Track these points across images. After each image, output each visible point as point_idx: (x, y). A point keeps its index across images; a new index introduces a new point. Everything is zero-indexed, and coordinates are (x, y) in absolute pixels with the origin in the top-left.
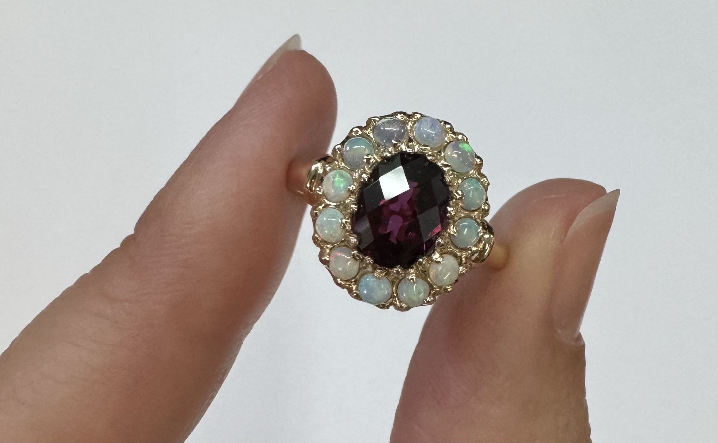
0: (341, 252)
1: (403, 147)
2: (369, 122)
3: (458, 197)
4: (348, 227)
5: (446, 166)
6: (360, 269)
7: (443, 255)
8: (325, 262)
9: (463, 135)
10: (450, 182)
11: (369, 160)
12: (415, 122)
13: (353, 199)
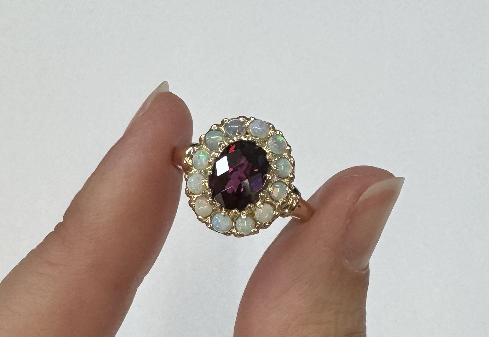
0: (202, 199)
1: (243, 137)
2: (223, 121)
3: (274, 168)
4: (207, 184)
5: (268, 149)
6: (213, 211)
7: (264, 203)
8: (191, 206)
9: (280, 132)
10: (270, 159)
11: (221, 144)
12: (251, 123)
13: (211, 168)
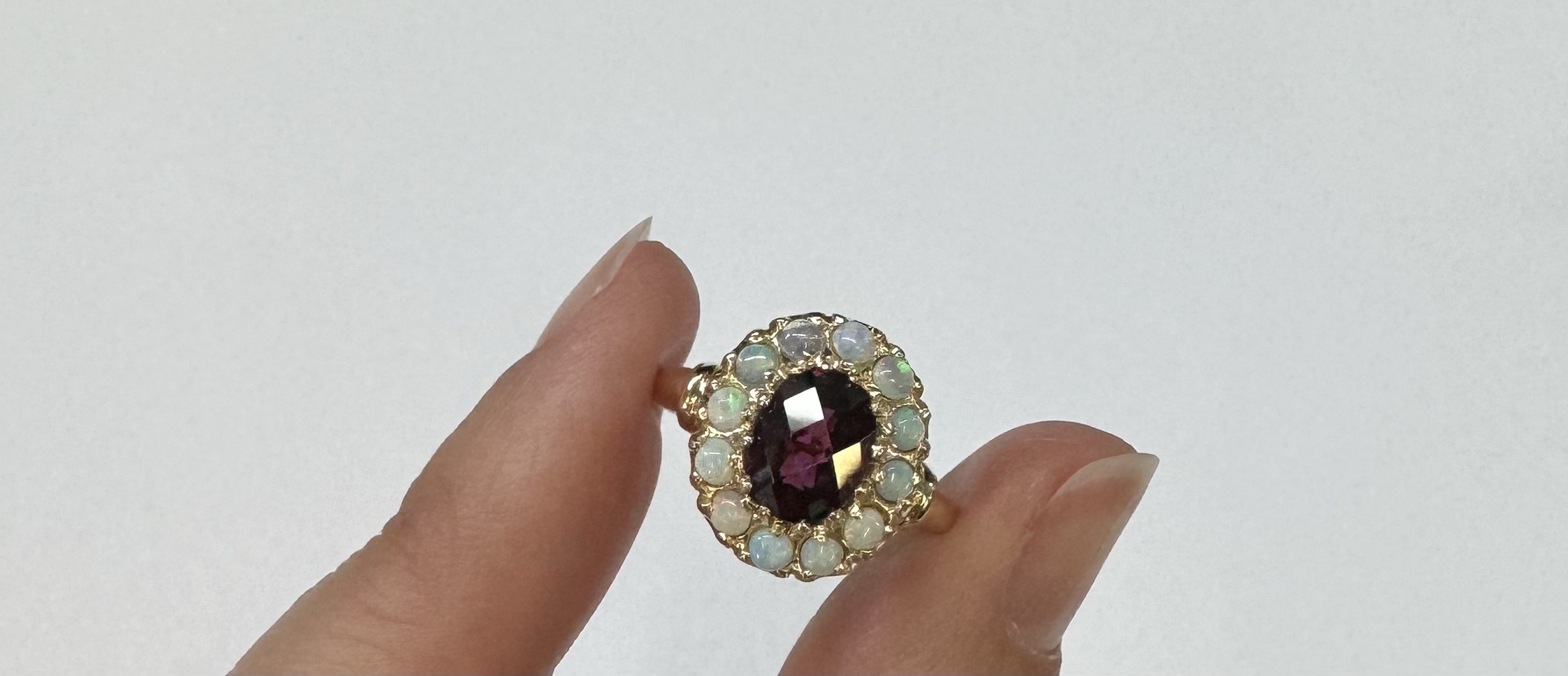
0: (728, 498)
1: (818, 362)
2: (774, 325)
3: (888, 432)
4: (740, 465)
5: (874, 389)
6: (752, 522)
7: (865, 509)
8: (705, 511)
9: (898, 348)
10: (878, 412)
11: (771, 377)
12: (836, 328)
13: (748, 429)
